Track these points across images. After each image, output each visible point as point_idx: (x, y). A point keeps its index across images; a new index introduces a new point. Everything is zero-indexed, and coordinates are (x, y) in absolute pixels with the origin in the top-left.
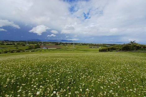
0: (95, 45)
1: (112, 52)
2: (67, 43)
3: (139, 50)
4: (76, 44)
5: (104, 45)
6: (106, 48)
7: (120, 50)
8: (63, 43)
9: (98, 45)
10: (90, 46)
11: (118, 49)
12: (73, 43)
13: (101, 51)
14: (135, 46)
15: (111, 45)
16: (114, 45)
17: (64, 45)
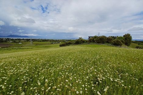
0: (56, 41)
1: (69, 46)
2: (20, 40)
3: (84, 43)
4: (34, 40)
5: (63, 41)
6: (65, 43)
7: (74, 44)
8: (12, 40)
9: (59, 41)
10: (52, 42)
11: (73, 43)
12: (29, 40)
13: (61, 46)
14: (82, 40)
15: (68, 40)
16: (70, 40)
17: (15, 42)
